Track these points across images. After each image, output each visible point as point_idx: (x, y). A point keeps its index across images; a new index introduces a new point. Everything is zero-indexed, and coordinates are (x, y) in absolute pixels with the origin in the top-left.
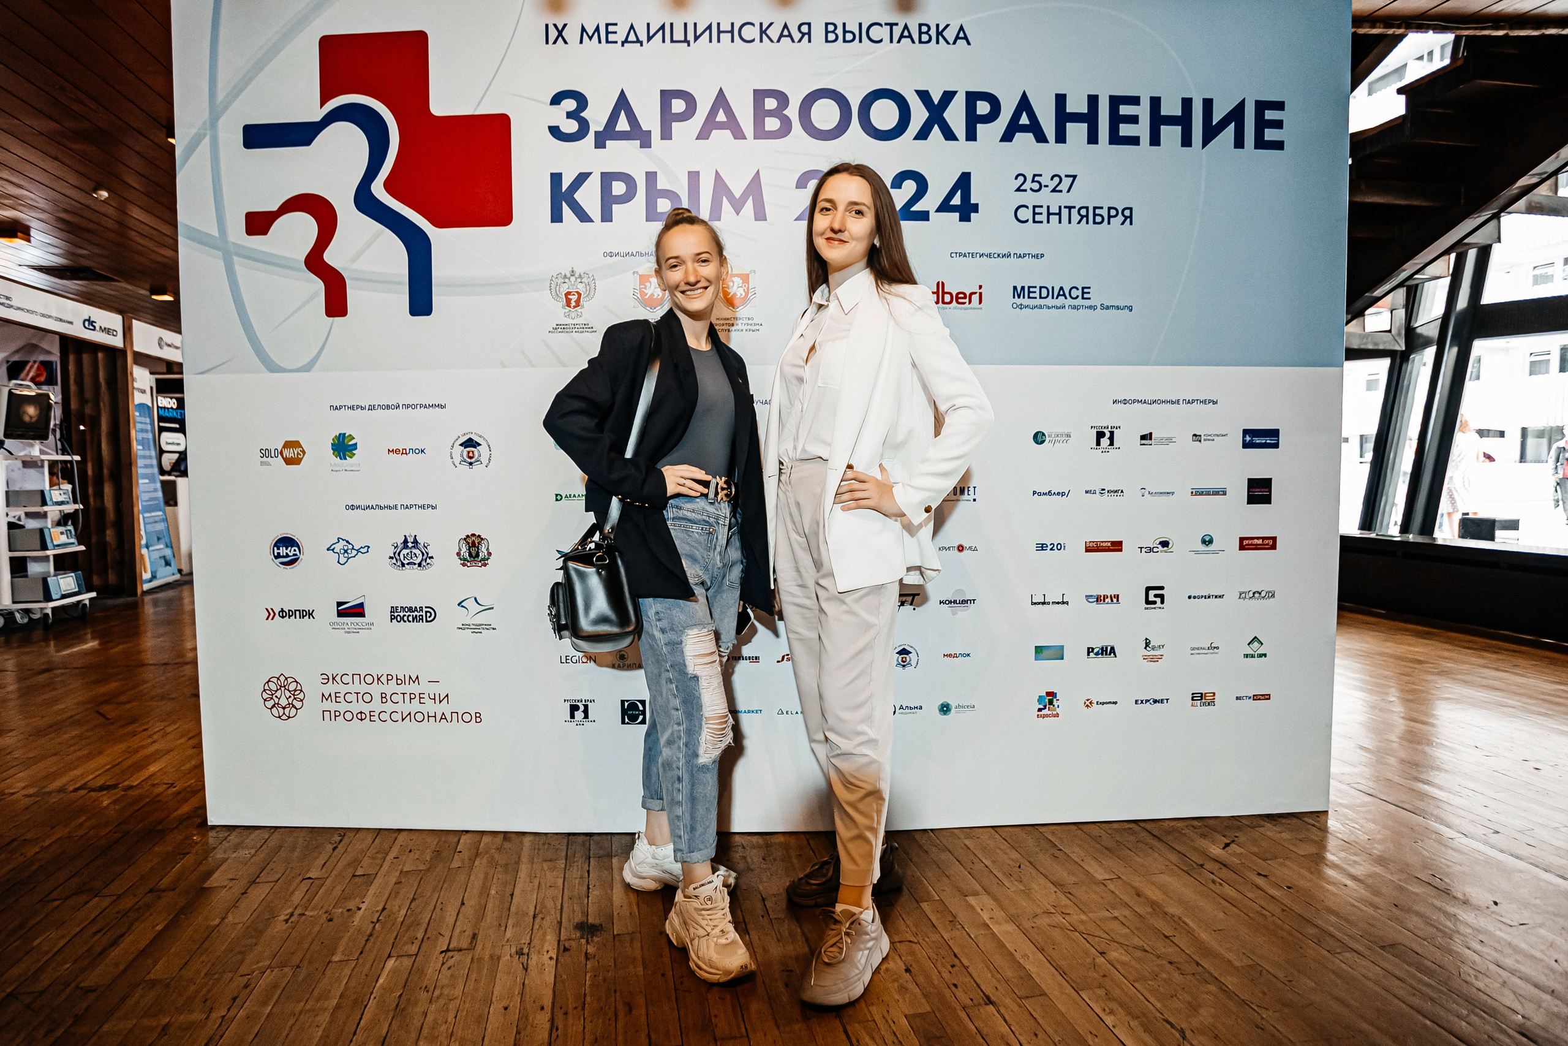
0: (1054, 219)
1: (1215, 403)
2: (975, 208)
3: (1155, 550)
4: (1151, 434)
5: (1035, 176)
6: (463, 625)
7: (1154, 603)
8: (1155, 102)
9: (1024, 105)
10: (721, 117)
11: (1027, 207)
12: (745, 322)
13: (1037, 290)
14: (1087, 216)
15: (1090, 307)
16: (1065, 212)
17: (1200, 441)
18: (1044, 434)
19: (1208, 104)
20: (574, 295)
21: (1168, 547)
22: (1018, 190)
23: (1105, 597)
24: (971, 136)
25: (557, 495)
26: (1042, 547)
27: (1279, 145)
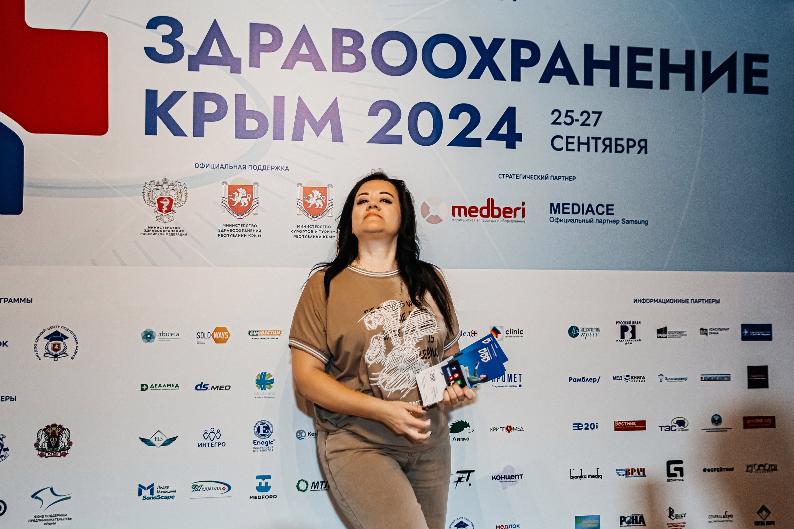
0: (584, 148)
1: (718, 302)
2: (519, 137)
3: (673, 428)
4: (666, 328)
5: (568, 111)
6: (35, 517)
7: (675, 475)
8: (665, 53)
9: (559, 52)
10: (304, 50)
11: (561, 137)
12: (323, 229)
13: (570, 206)
14: (610, 146)
15: (613, 222)
16: (592, 142)
17: (707, 334)
18: (577, 329)
19: (707, 56)
20: (166, 201)
21: (683, 425)
22: (554, 123)
23: (633, 470)
24: (516, 77)
25: (142, 385)
26: (578, 427)
27: (763, 90)
